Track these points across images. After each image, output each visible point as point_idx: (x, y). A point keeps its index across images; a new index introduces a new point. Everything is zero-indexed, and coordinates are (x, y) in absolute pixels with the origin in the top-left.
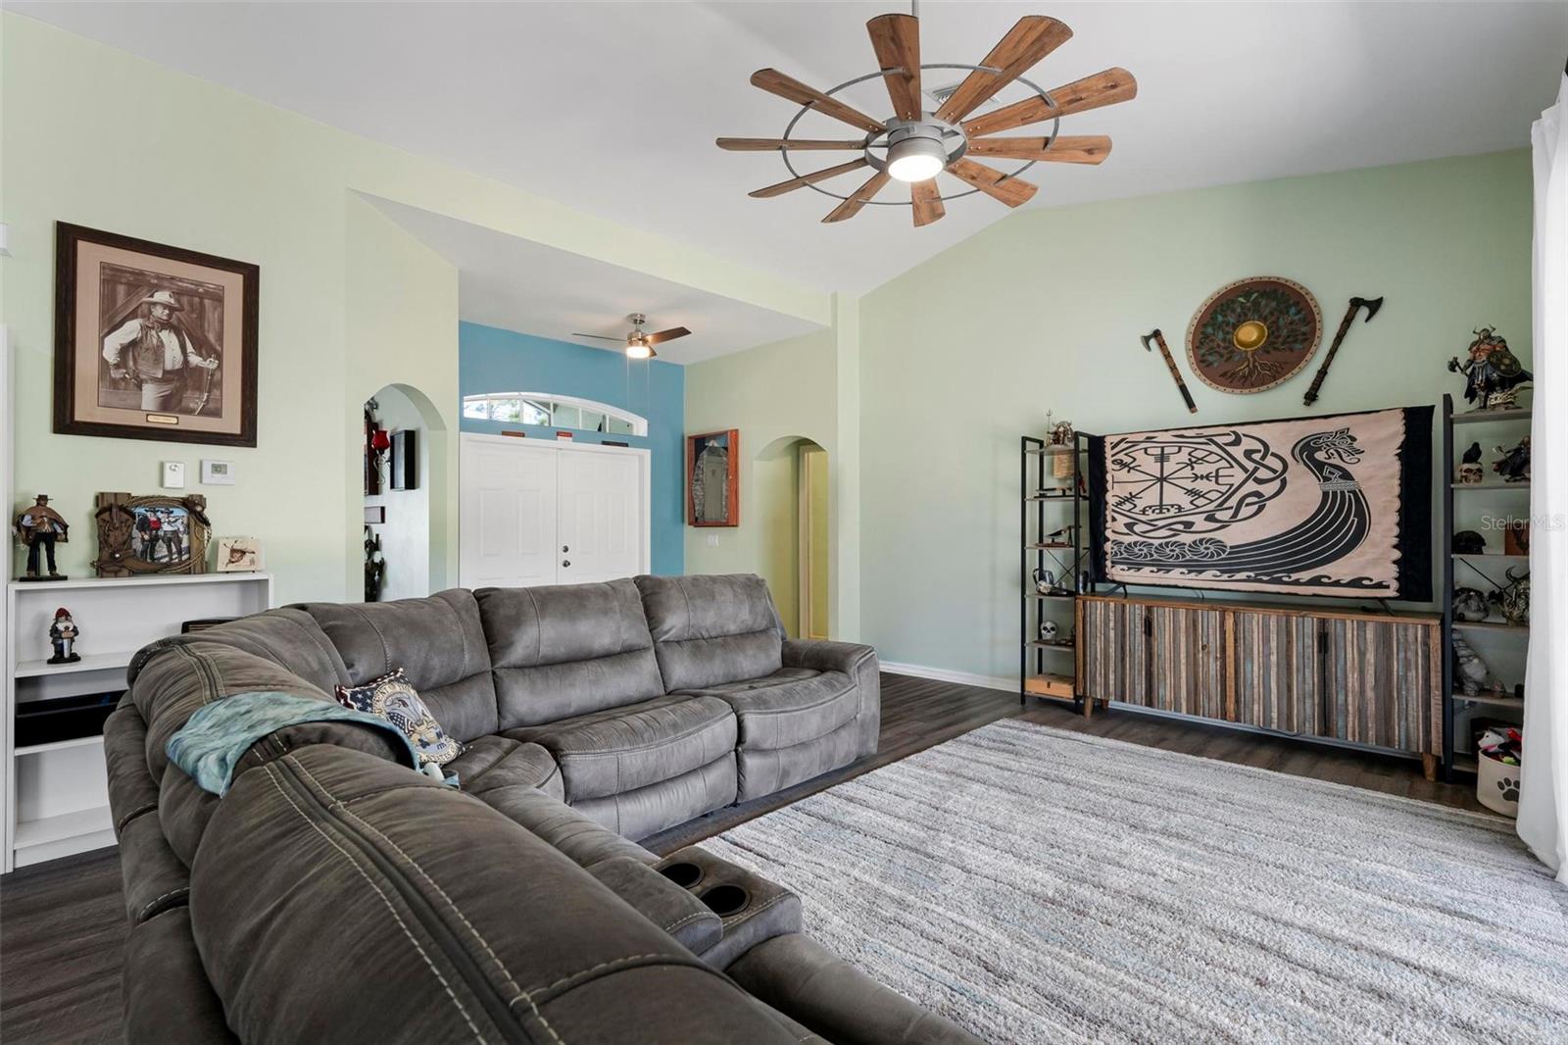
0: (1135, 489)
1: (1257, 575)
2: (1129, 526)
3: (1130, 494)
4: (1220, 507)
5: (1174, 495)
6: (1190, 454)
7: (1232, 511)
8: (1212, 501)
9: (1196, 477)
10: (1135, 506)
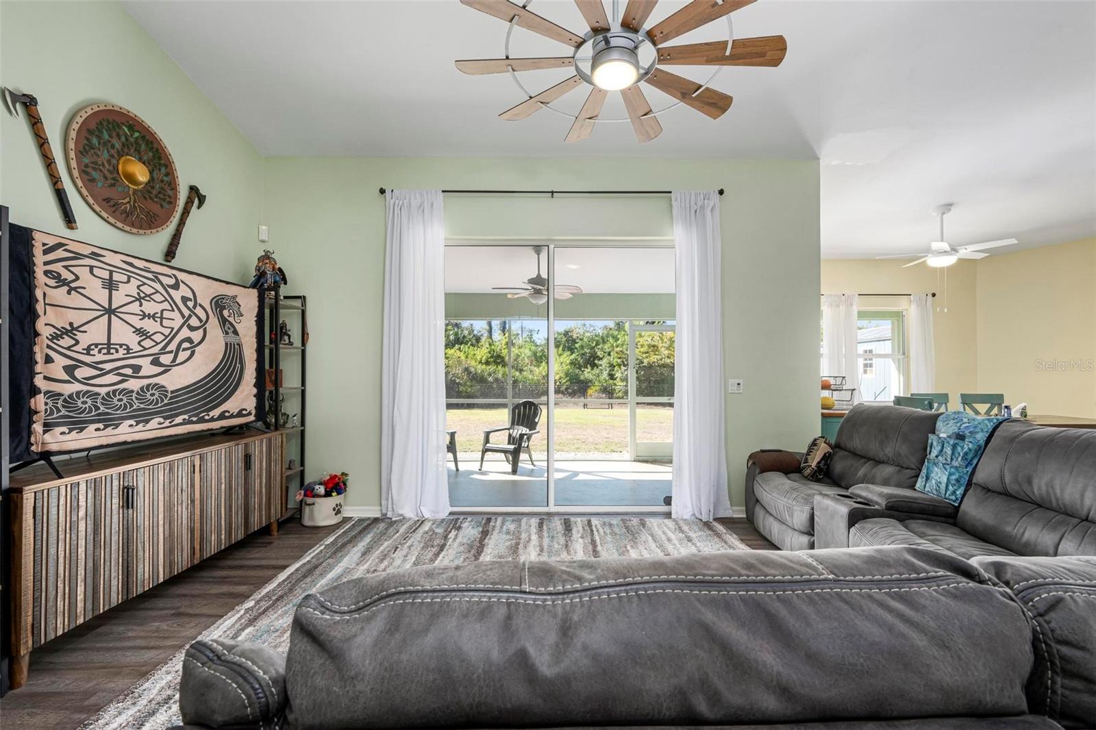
0: (78, 318)
1: (190, 417)
2: (69, 370)
3: (71, 324)
4: (163, 351)
5: (123, 334)
6: (138, 287)
7: (172, 355)
8: (158, 344)
9: (144, 316)
10: (77, 342)
